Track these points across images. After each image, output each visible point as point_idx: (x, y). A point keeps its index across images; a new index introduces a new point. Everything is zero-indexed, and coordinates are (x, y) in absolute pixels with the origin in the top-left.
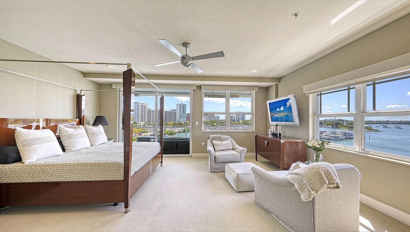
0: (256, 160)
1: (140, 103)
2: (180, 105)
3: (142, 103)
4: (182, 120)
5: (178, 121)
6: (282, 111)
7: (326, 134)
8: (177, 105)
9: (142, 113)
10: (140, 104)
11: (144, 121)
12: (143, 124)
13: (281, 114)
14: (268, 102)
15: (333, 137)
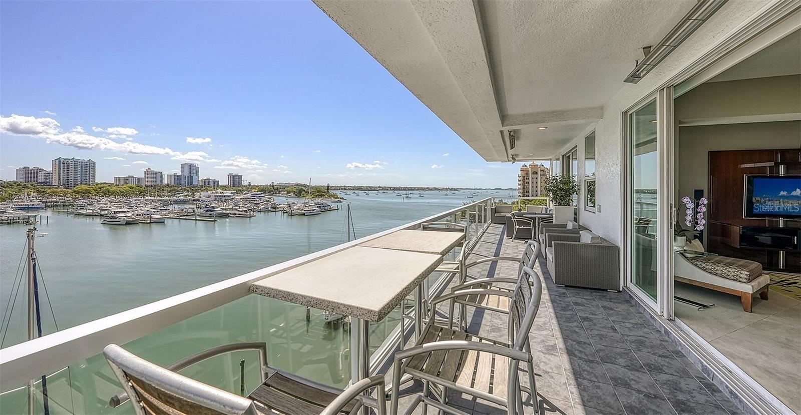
7: (298, 207)
15: (308, 211)
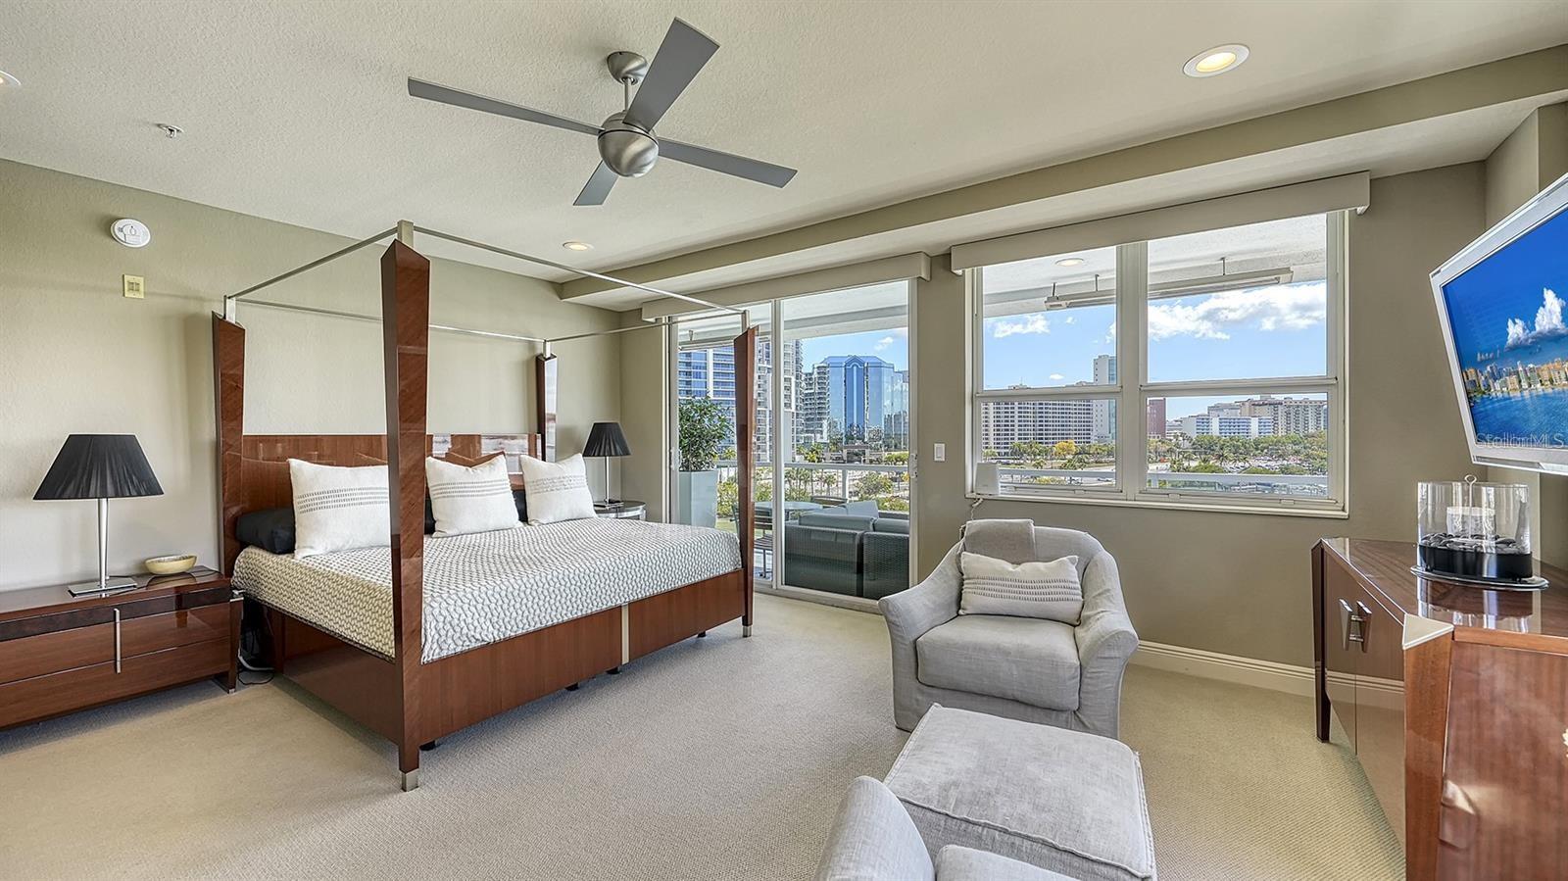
0: (1324, 735)
5: (1100, 438)
6: (1553, 339)
8: (1096, 362)
13: (1545, 375)
14: (1437, 281)
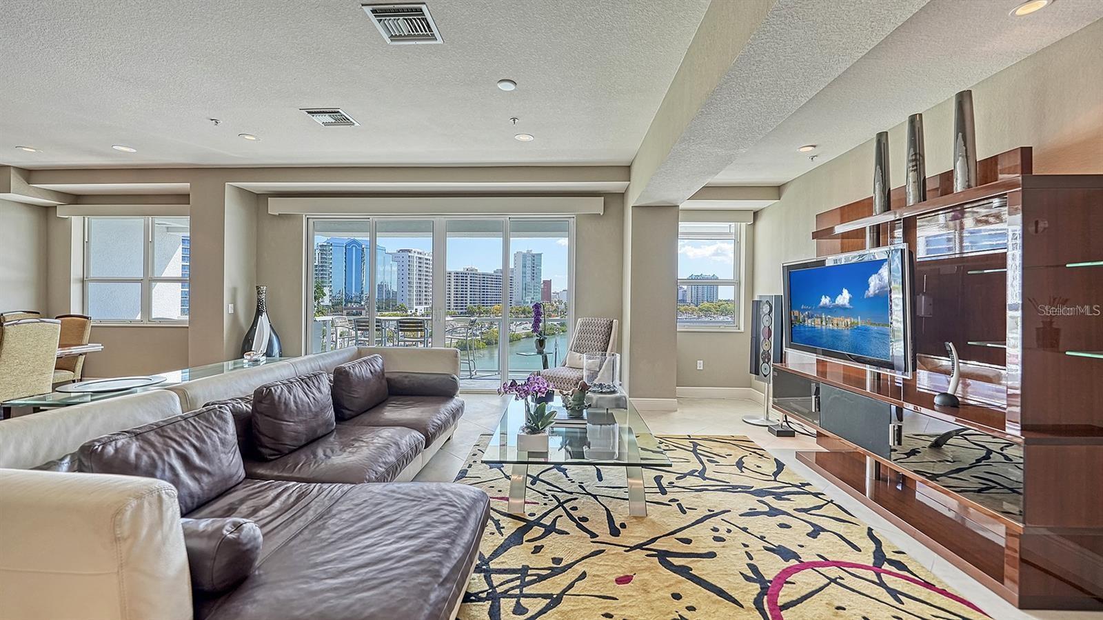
1: (415, 252)
2: (524, 256)
3: (420, 251)
4: (528, 299)
5: (518, 303)
9: (419, 281)
10: (416, 255)
11: (426, 303)
12: (423, 310)
